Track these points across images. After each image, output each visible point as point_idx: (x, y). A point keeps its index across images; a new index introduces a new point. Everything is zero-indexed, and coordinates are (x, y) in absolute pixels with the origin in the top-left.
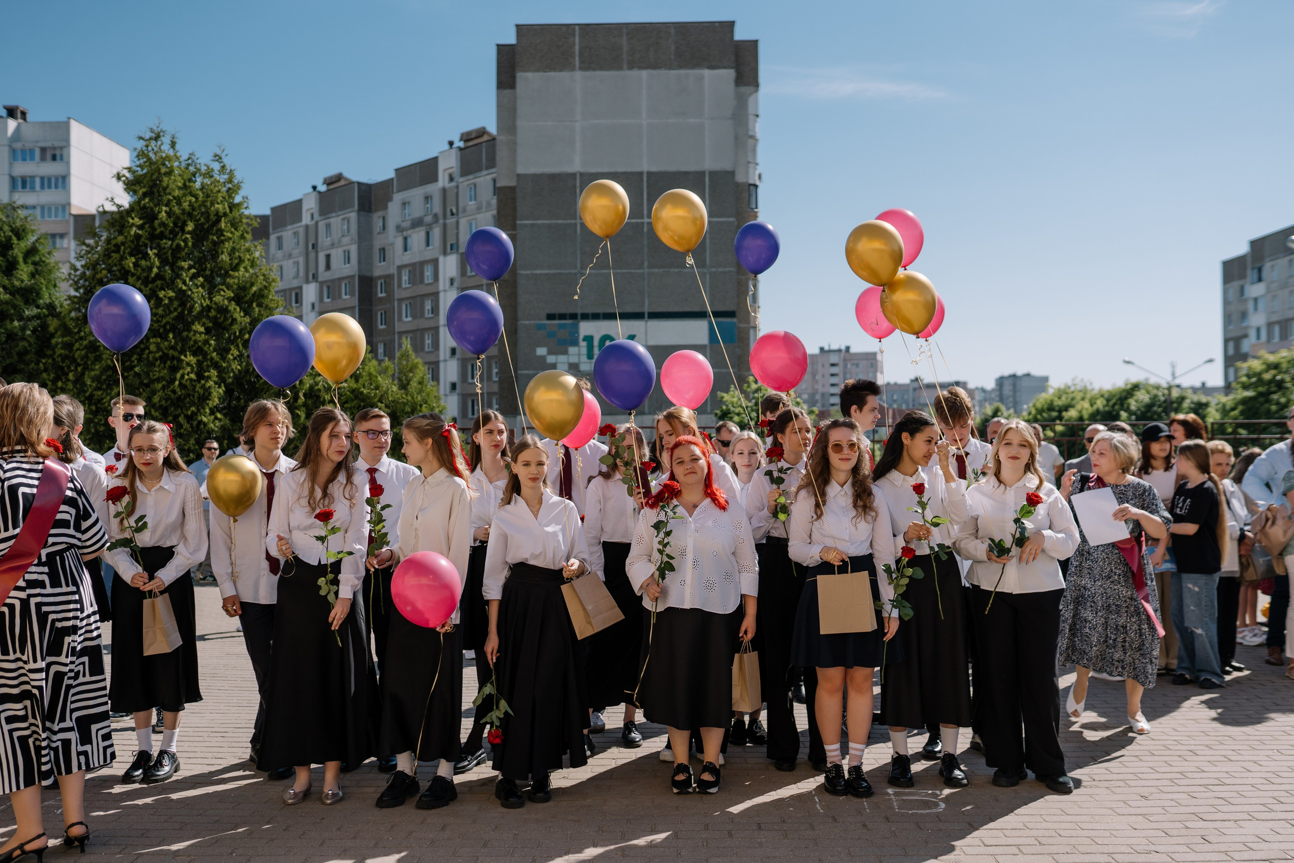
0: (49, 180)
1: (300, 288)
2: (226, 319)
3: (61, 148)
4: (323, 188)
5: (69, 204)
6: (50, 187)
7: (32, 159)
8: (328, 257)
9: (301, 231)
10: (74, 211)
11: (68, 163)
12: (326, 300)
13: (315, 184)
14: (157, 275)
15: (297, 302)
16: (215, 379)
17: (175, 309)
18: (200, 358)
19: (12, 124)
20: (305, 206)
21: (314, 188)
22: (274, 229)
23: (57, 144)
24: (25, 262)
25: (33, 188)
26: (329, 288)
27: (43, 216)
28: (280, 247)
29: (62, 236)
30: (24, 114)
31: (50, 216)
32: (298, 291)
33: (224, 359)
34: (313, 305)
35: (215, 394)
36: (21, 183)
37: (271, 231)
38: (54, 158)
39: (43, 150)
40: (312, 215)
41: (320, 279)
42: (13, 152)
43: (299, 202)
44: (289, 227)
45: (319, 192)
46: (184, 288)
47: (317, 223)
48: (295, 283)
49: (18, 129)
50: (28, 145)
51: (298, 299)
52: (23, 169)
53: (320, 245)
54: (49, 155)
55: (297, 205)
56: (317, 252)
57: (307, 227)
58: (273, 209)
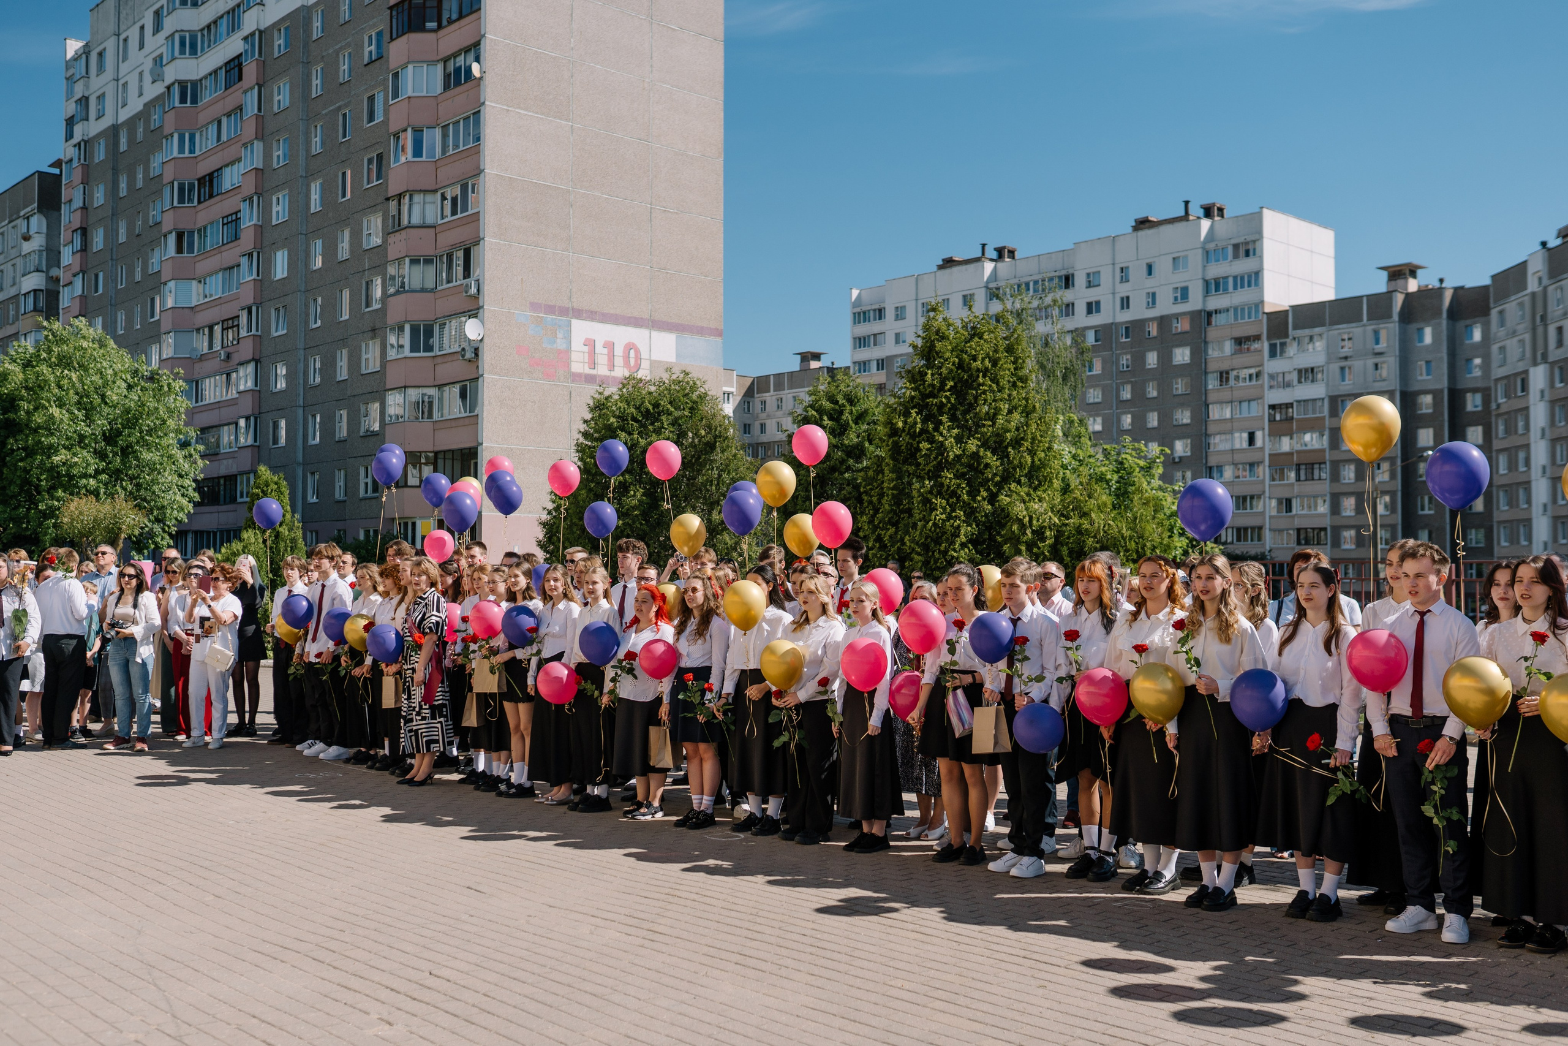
0: (1242, 278)
1: (1526, 372)
2: (979, 464)
3: (1254, 242)
4: (1554, 242)
5: (1262, 302)
6: (1242, 286)
7: (1225, 258)
8: (1560, 330)
9: (1527, 299)
10: (1267, 310)
11: (1261, 257)
12: (1559, 385)
13: (1544, 239)
14: (922, 430)
15: (1523, 390)
16: (963, 518)
17: (935, 458)
18: (954, 500)
19: (1206, 224)
20: (1531, 270)
21: (1544, 244)
22: (1495, 302)
23: (1248, 238)
24: (856, 423)
25: (1226, 290)
26: (1561, 368)
27: (1236, 319)
28: (1502, 323)
29: (1257, 338)
30: (1221, 210)
31: (1243, 318)
32: (1523, 376)
33: (974, 500)
34: (1542, 392)
35: (963, 532)
36: (1214, 286)
37: (1492, 305)
38: (1247, 254)
39: (1236, 247)
40: (1540, 279)
41: (1551, 359)
42: (1207, 253)
43: (1525, 263)
44: (1513, 298)
45: (1549, 250)
46: (941, 439)
47: (1545, 288)
48: (1520, 367)
49: (1212, 228)
50: (1221, 244)
51: (1525, 387)
52: (1216, 270)
53: (1549, 316)
54: (1242, 252)
55: (1521, 268)
56: (1546, 326)
57: (1533, 294)
58: (1493, 277)
